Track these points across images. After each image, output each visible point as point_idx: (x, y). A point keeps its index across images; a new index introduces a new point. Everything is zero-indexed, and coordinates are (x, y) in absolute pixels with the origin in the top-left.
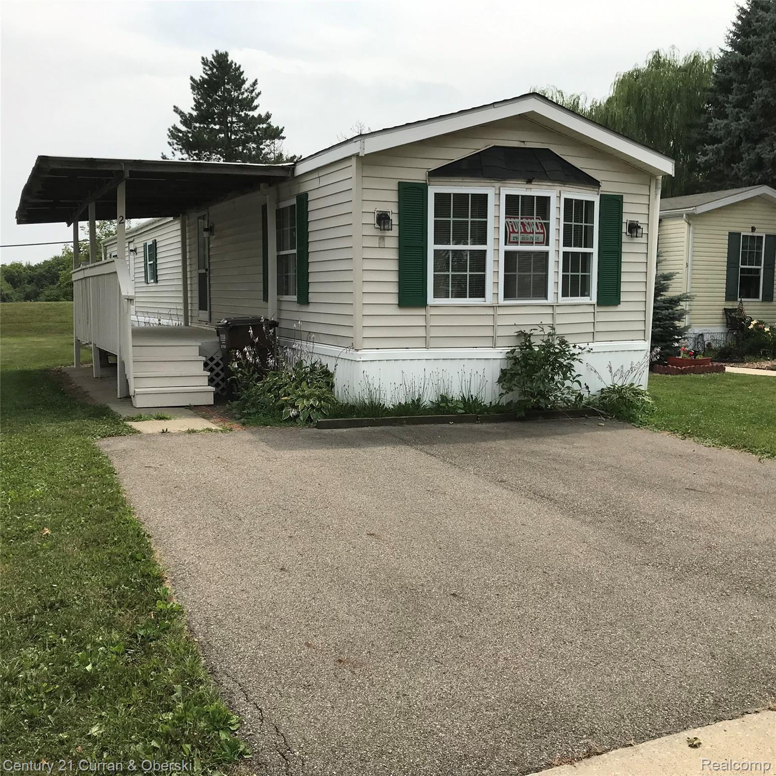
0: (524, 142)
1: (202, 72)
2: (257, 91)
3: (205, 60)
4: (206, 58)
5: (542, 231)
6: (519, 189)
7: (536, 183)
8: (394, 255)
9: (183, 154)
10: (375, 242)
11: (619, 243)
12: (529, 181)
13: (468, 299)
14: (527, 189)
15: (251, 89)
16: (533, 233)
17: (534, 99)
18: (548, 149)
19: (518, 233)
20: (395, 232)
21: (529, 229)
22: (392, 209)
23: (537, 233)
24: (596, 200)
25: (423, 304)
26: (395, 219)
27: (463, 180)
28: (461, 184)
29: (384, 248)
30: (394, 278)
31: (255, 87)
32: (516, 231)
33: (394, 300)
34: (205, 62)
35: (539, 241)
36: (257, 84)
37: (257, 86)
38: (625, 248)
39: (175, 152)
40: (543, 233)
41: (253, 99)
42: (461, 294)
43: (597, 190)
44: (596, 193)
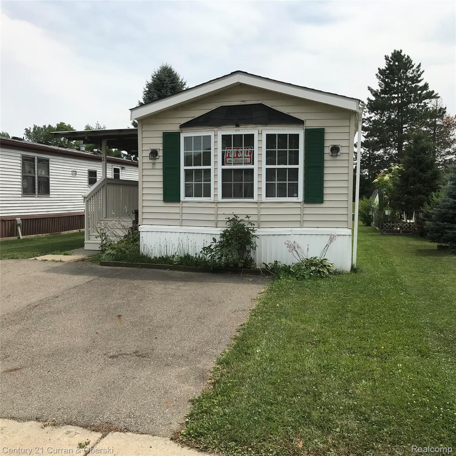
0: (244, 101)
1: (385, 64)
2: (421, 71)
3: (387, 57)
4: (388, 56)
5: (250, 156)
6: (231, 131)
7: (243, 126)
8: (161, 173)
9: (370, 114)
10: (150, 166)
11: (322, 160)
12: (237, 126)
13: (203, 198)
14: (236, 130)
15: (417, 69)
16: (242, 157)
17: (239, 74)
18: (261, 104)
19: (231, 158)
20: (161, 160)
21: (240, 155)
22: (159, 147)
23: (244, 157)
24: (301, 132)
25: (178, 200)
26: (161, 153)
27: (198, 128)
28: (197, 130)
29: (155, 169)
30: (161, 185)
31: (419, 68)
32: (230, 156)
33: (161, 198)
34: (387, 58)
35: (247, 162)
36: (420, 66)
37: (421, 67)
38: (326, 164)
39: (365, 113)
40: (250, 157)
41: (419, 76)
42: (198, 195)
43: (303, 126)
44: (302, 128)
